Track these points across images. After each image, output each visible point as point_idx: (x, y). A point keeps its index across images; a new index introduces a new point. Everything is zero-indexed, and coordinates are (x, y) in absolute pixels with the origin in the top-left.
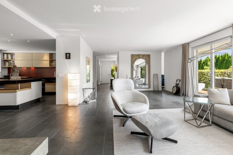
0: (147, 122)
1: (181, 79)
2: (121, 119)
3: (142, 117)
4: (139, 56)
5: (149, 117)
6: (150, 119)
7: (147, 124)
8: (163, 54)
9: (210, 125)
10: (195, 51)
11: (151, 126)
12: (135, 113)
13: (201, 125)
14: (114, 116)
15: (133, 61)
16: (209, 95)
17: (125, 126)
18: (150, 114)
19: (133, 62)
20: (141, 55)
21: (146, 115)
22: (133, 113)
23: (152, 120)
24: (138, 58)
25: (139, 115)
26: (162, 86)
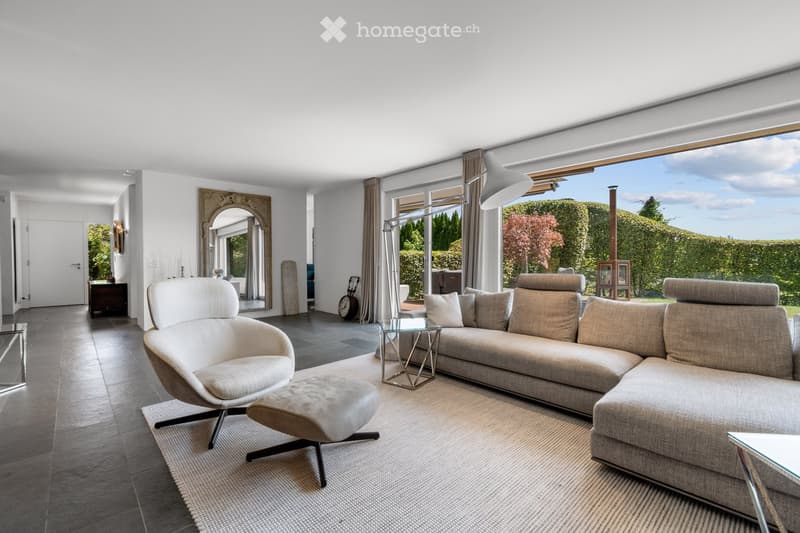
0: (306, 405)
1: (359, 274)
2: (192, 427)
3: (287, 394)
4: (230, 199)
5: (308, 390)
6: (314, 394)
7: (309, 409)
8: (310, 200)
9: (432, 378)
10: (393, 200)
11: (321, 410)
12: (251, 393)
13: (419, 382)
14: (158, 425)
15: (208, 212)
16: (428, 309)
17: (215, 446)
18: (305, 380)
19: (205, 218)
20: (237, 194)
21: (297, 388)
22: (247, 393)
23: (319, 395)
24: (225, 205)
25: (274, 393)
26: (309, 297)
